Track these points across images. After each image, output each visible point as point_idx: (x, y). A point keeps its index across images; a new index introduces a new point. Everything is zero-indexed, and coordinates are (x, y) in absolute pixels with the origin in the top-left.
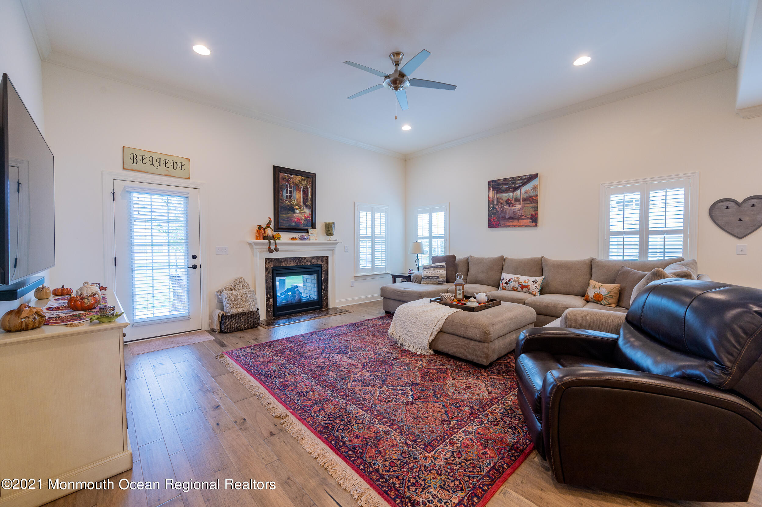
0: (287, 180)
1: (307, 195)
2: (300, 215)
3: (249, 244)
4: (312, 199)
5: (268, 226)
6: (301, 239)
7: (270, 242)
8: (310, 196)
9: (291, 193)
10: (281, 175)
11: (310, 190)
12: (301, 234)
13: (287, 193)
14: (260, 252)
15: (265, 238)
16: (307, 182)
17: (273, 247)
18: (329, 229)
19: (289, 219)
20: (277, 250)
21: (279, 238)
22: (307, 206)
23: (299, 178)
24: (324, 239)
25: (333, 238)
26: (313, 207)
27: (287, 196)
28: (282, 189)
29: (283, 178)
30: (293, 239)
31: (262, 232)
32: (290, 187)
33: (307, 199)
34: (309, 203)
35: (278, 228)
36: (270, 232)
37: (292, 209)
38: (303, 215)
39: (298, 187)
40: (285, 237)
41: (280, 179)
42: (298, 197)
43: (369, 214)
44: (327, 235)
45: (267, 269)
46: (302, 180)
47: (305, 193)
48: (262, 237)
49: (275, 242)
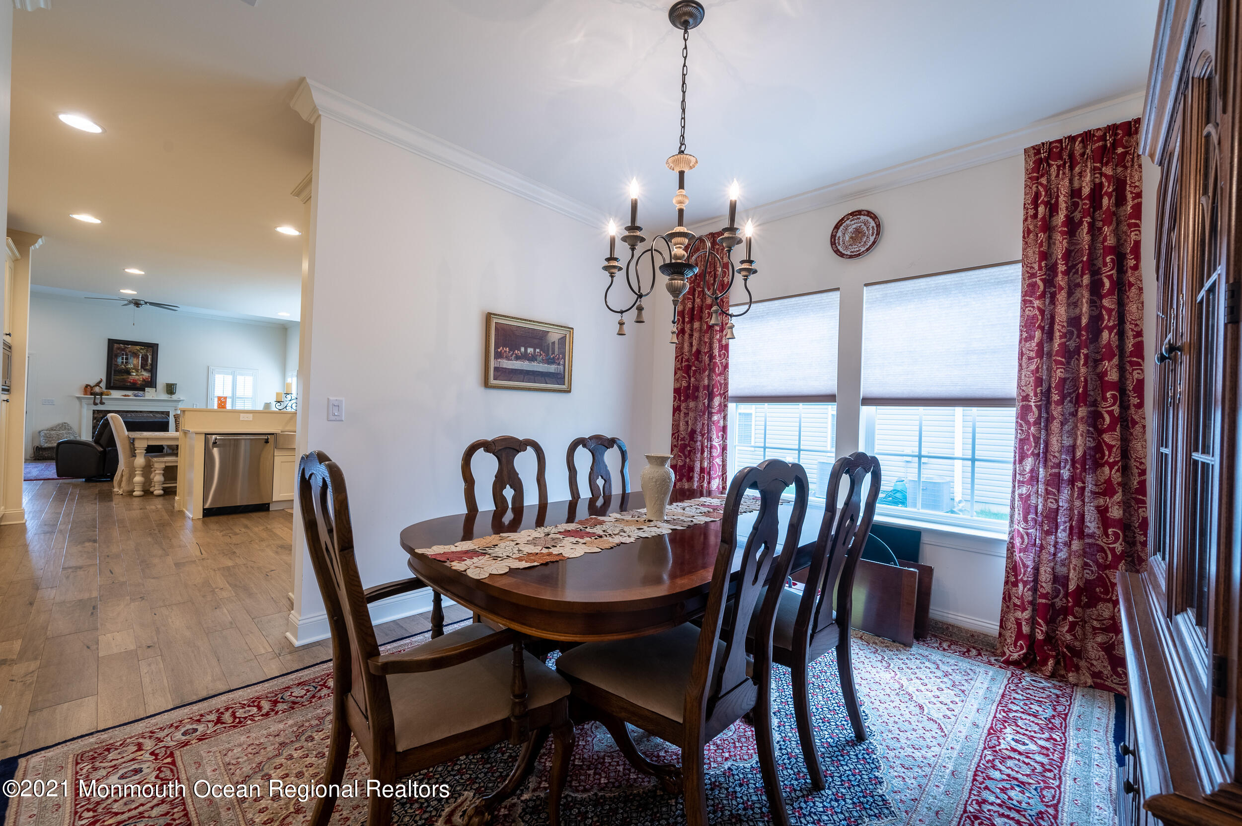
0: (123, 350)
1: (148, 360)
2: (137, 377)
3: (78, 398)
4: (152, 365)
5: (98, 384)
6: (135, 396)
7: (95, 398)
8: (150, 361)
9: (127, 359)
10: (116, 346)
11: (150, 357)
12: (136, 392)
13: (123, 359)
14: (88, 404)
15: (91, 394)
16: (147, 351)
17: (98, 401)
18: (171, 389)
19: (124, 380)
20: (102, 403)
21: (108, 395)
22: (145, 370)
23: (138, 348)
24: (165, 397)
25: (174, 397)
26: (153, 370)
27: (123, 362)
28: (117, 356)
29: (119, 348)
30: (125, 396)
31: (89, 388)
32: (127, 355)
33: (147, 364)
34: (148, 367)
35: (110, 386)
36: (97, 389)
37: (128, 372)
38: (141, 377)
39: (135, 355)
40: (116, 394)
41: (114, 349)
42: (135, 362)
43: (229, 378)
44: (168, 393)
45: (94, 418)
46: (141, 349)
47: (145, 359)
48: (88, 393)
49: (101, 398)
